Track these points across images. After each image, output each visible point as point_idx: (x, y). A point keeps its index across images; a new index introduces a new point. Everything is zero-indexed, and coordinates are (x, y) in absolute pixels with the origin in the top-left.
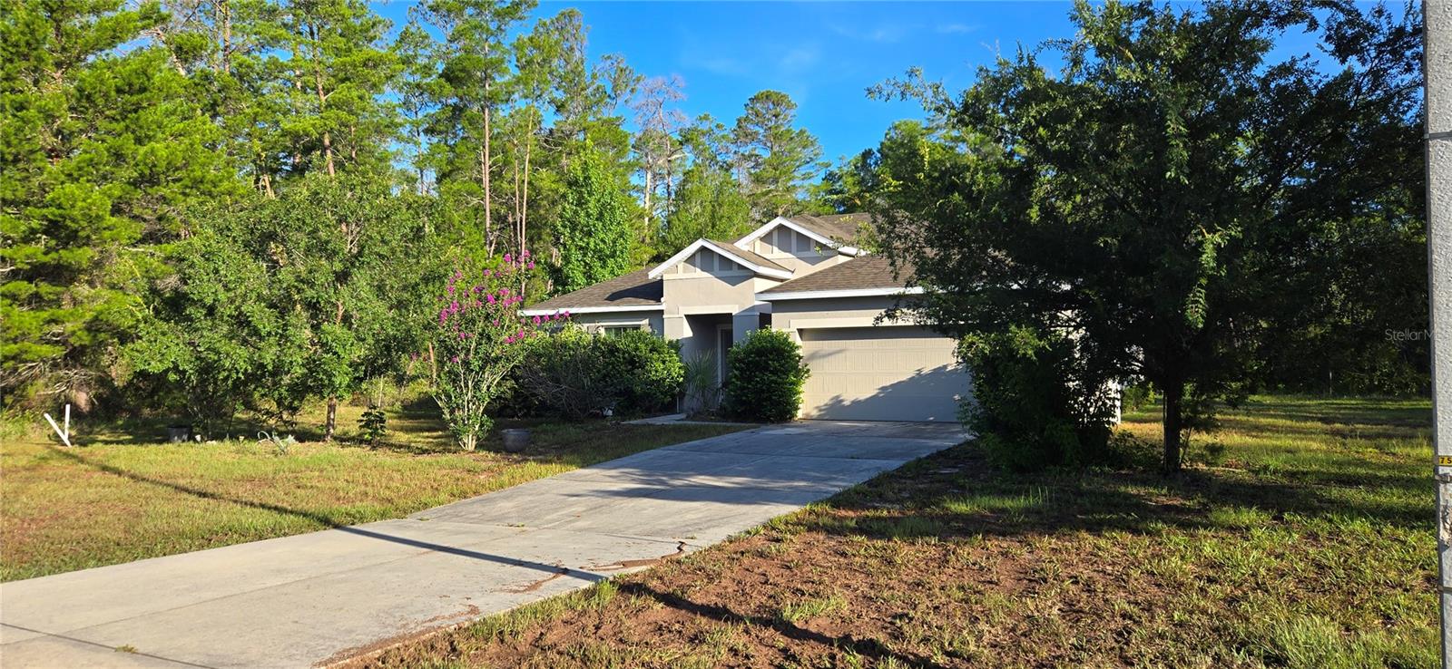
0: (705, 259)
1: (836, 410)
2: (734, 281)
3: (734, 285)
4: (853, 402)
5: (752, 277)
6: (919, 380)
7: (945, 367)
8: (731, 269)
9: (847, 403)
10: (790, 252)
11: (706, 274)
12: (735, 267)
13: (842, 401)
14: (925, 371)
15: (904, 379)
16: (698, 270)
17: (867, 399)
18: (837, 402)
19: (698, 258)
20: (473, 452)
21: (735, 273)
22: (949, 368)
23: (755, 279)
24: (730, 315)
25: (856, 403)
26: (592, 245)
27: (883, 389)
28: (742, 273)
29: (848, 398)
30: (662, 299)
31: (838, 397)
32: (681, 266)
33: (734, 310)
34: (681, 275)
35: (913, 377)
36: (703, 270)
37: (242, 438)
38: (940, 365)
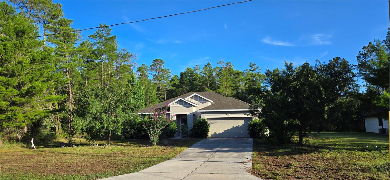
0: (181, 102)
1: (215, 135)
3: (188, 108)
4: (219, 133)
5: (192, 106)
6: (233, 128)
7: (239, 126)
8: (187, 105)
9: (217, 134)
10: (197, 101)
11: (181, 105)
12: (188, 104)
13: (216, 133)
14: (235, 127)
15: (230, 128)
16: (179, 104)
17: (222, 133)
18: (215, 133)
19: (179, 102)
20: (155, 146)
21: (188, 105)
22: (240, 126)
23: (193, 107)
24: (187, 115)
26: (135, 97)
27: (226, 130)
28: (190, 105)
29: (218, 132)
30: (170, 111)
31: (215, 132)
32: (174, 104)
33: (188, 113)
34: (174, 105)
35: (232, 128)
36: (180, 105)
37: (85, 145)
38: (238, 125)
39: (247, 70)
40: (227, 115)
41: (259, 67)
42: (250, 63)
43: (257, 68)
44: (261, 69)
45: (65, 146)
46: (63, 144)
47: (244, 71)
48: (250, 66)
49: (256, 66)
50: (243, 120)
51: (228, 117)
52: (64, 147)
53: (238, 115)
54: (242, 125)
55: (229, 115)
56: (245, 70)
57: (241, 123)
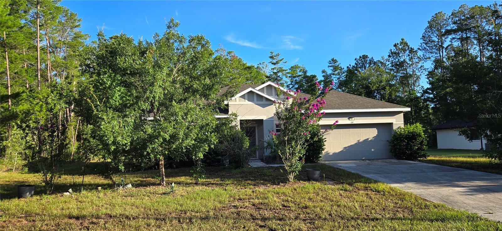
0: (251, 96)
2: (264, 106)
5: (272, 105)
6: (359, 144)
7: (368, 139)
9: (331, 154)
11: (250, 103)
12: (264, 100)
13: (329, 153)
14: (361, 141)
15: (353, 144)
16: (246, 101)
17: (339, 152)
19: (246, 96)
21: (265, 102)
22: (369, 139)
25: (334, 154)
27: (345, 148)
28: (268, 102)
30: (228, 113)
32: (237, 100)
33: (264, 118)
34: (238, 103)
35: (356, 143)
36: (249, 101)
37: (100, 188)
38: (366, 138)
39: (263, 63)
40: (350, 119)
41: (283, 59)
42: (271, 52)
43: (281, 60)
44: (285, 62)
45: (33, 192)
46: (28, 188)
47: (258, 64)
48: (271, 57)
49: (280, 58)
50: (375, 129)
51: (350, 123)
52: (32, 196)
53: (367, 119)
54: (373, 138)
55: (353, 119)
56: (260, 64)
57: (372, 133)
